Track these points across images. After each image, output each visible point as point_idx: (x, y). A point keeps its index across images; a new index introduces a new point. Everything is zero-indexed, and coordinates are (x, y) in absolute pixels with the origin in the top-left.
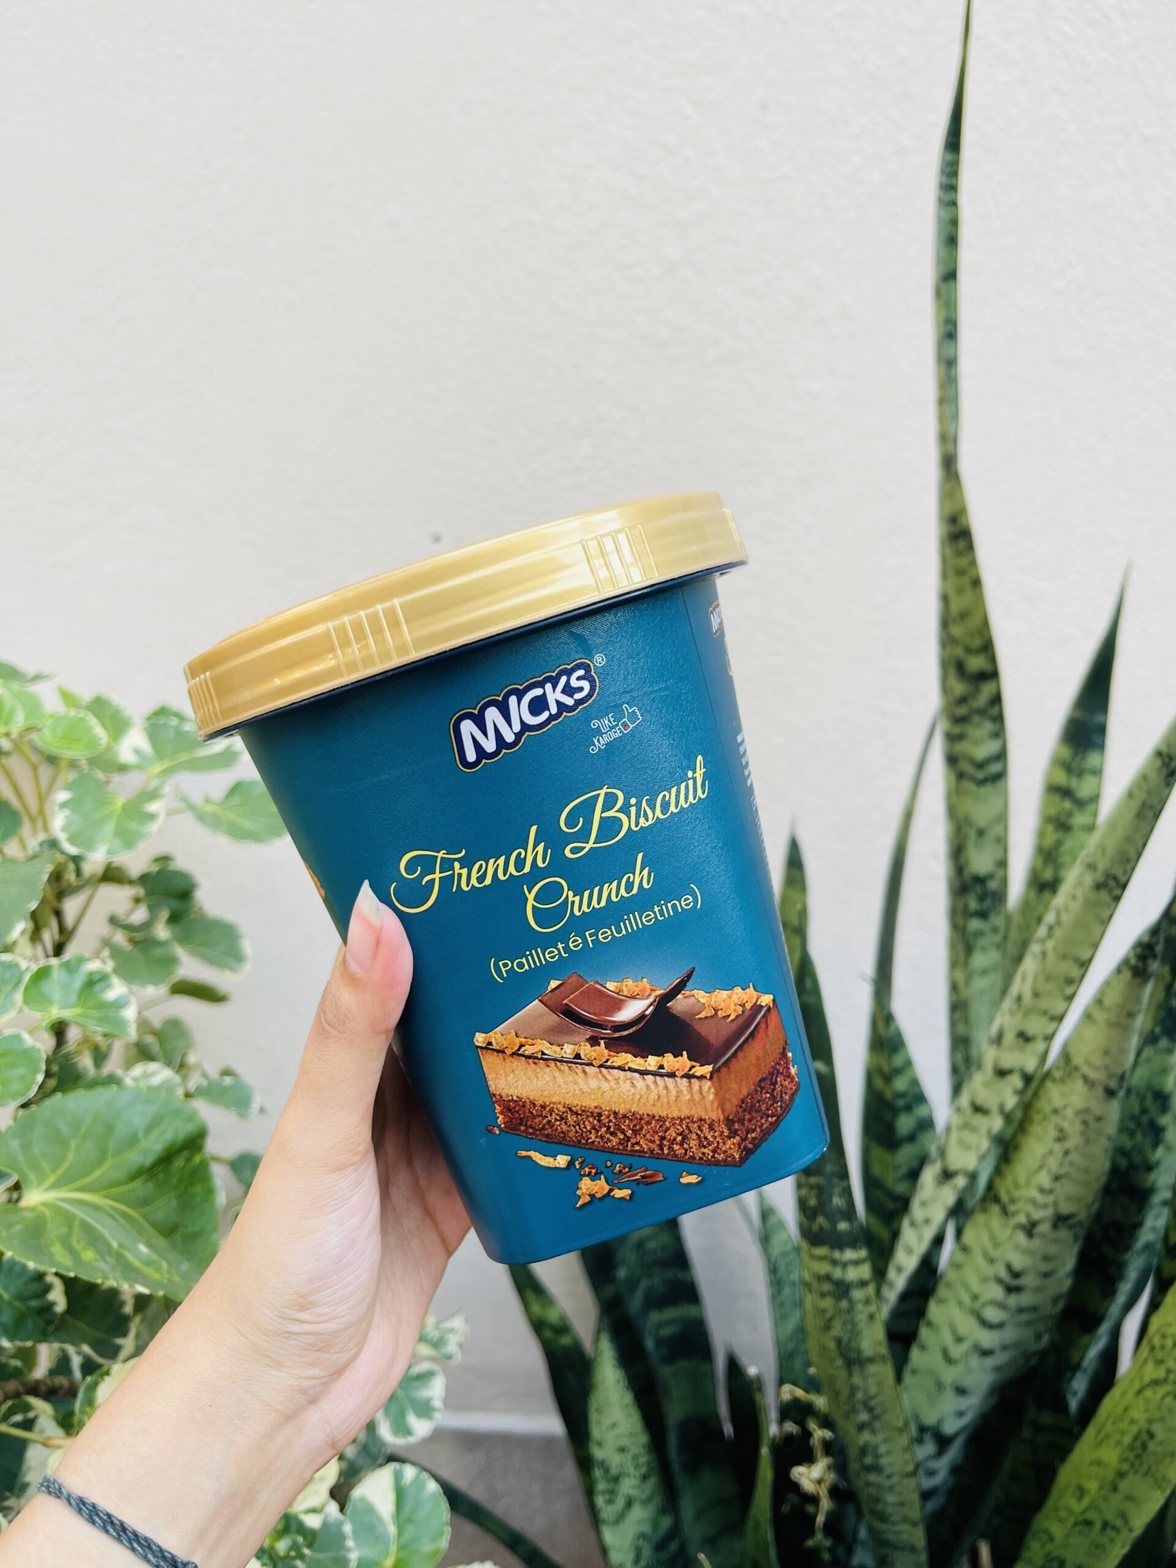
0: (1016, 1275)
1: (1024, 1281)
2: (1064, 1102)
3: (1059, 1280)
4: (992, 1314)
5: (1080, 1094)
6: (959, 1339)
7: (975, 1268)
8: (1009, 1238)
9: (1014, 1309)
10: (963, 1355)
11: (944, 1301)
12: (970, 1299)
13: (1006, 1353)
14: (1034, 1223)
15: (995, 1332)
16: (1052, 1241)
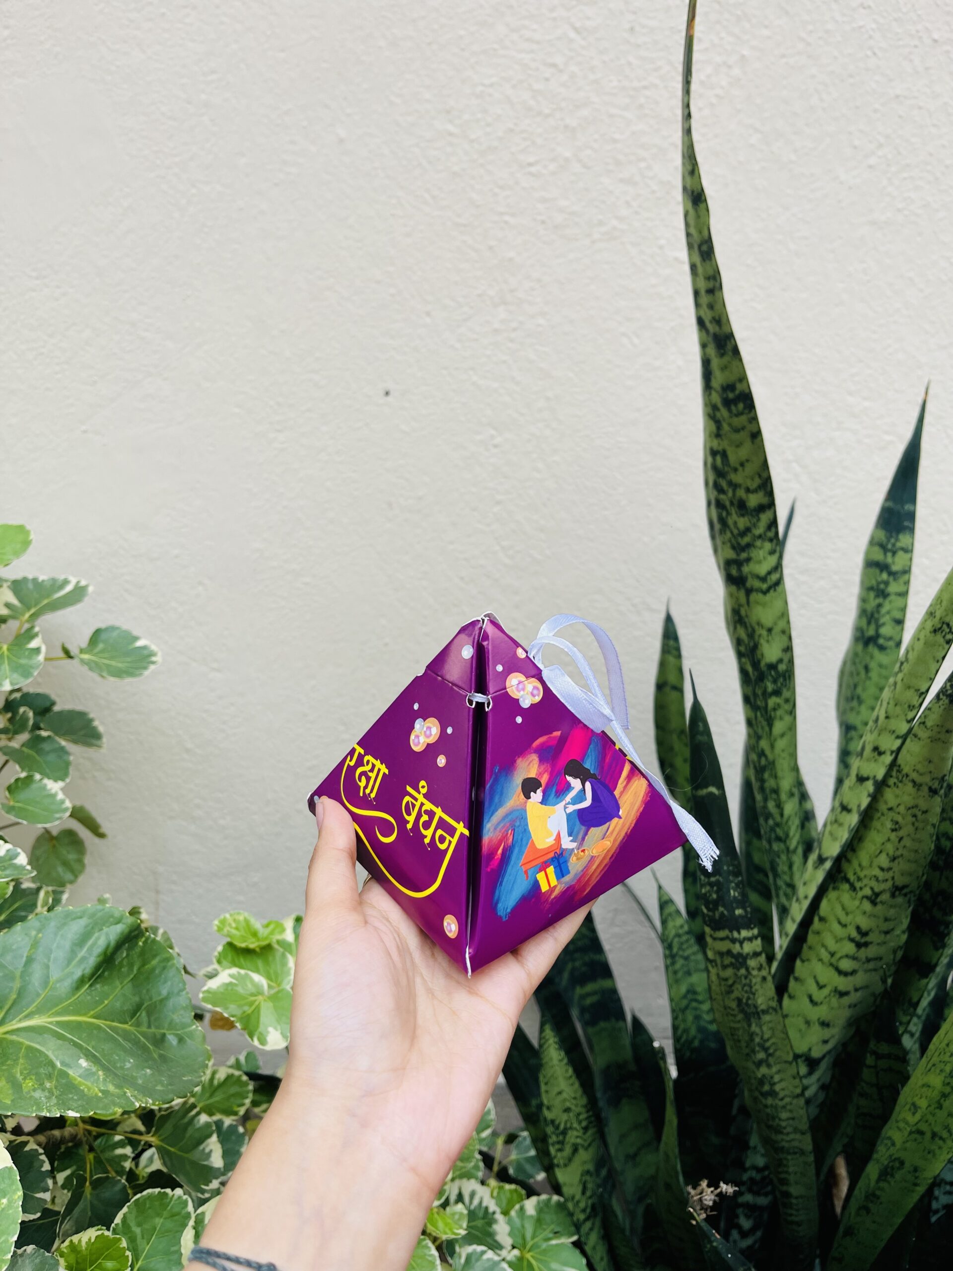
0: (864, 934)
1: (870, 938)
2: (898, 801)
3: (898, 936)
4: (846, 965)
5: (910, 795)
6: (821, 987)
7: (831, 932)
8: (858, 907)
9: (864, 959)
10: (825, 998)
11: (808, 960)
12: (829, 956)
13: (859, 994)
14: (877, 895)
15: (850, 978)
16: (891, 906)
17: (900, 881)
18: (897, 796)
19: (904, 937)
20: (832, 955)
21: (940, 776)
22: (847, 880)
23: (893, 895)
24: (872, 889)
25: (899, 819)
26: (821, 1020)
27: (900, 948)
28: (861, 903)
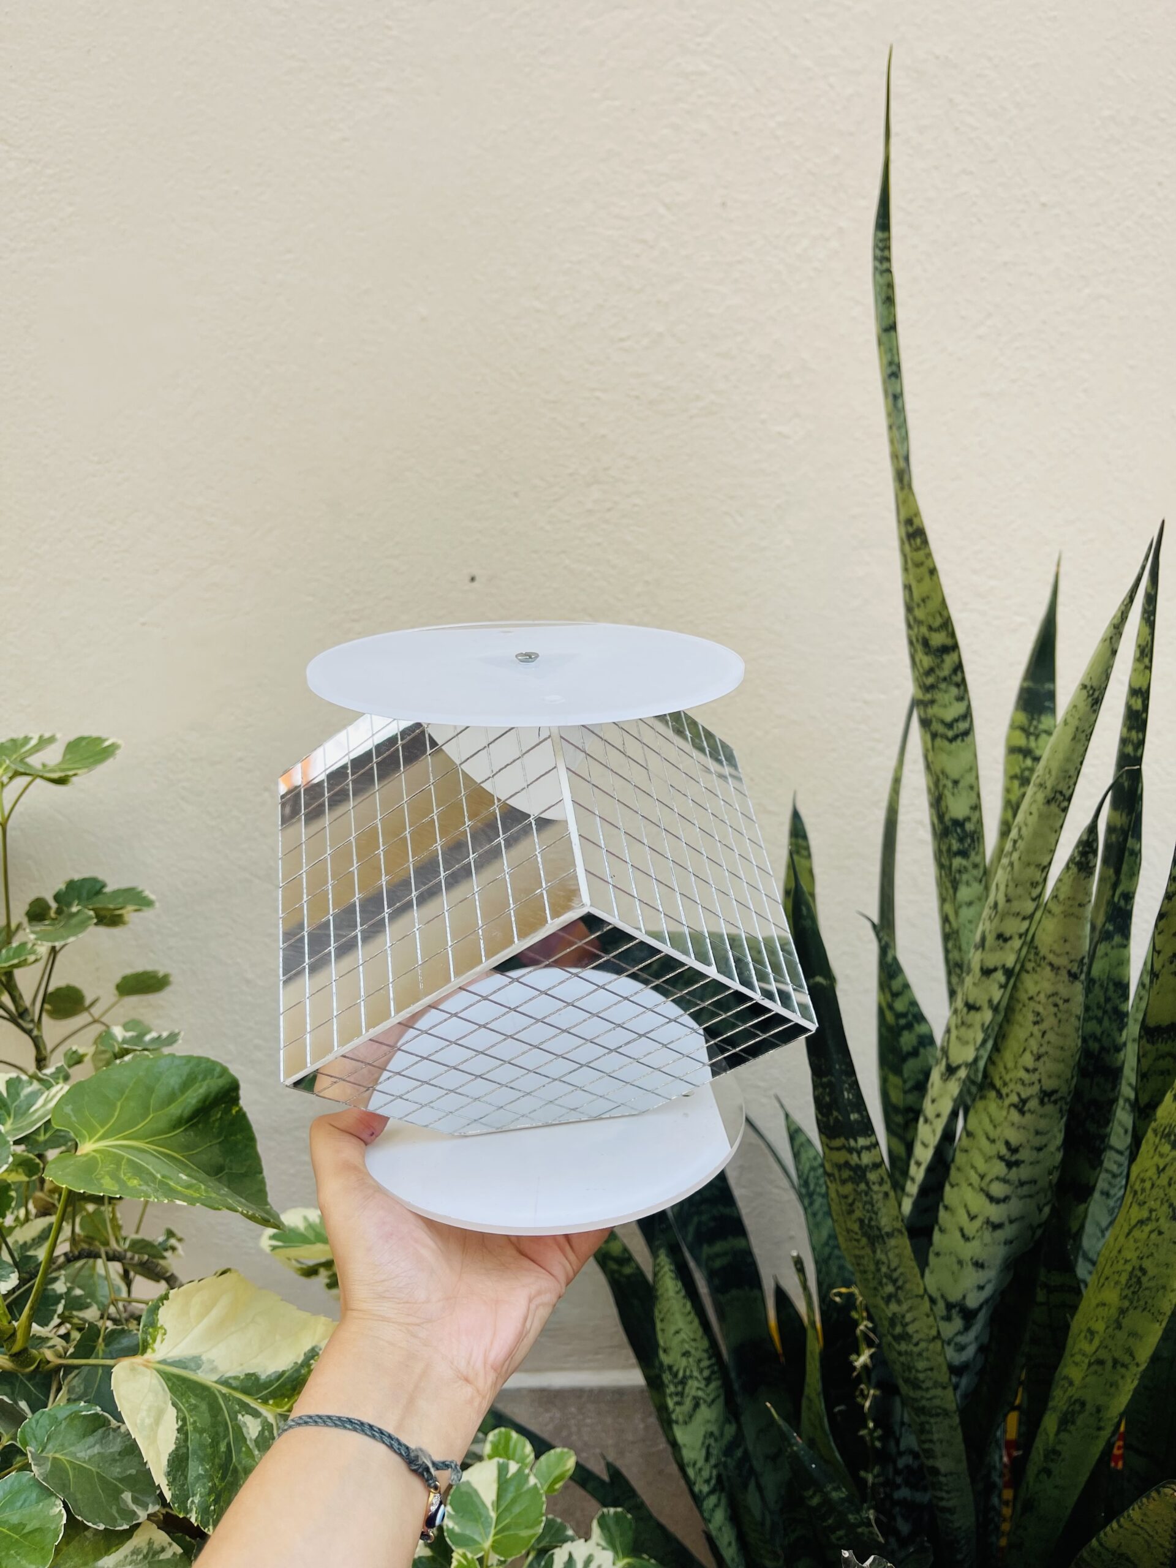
0: (1014, 1150)
1: (1021, 1156)
2: (1038, 989)
3: (1052, 1153)
4: (998, 1189)
5: (1049, 980)
6: (972, 1218)
7: (980, 1150)
8: (1006, 1118)
9: (1017, 1183)
10: (977, 1231)
11: (957, 1185)
12: (979, 1179)
13: (1015, 1226)
14: (1024, 1102)
15: (1002, 1206)
16: (1041, 1116)
17: (1049, 1084)
18: (1036, 983)
19: (1059, 1156)
20: (982, 1177)
21: (1079, 958)
22: (993, 1086)
23: (1042, 1103)
24: (1019, 1095)
25: (1040, 1009)
26: (974, 1260)
27: (1054, 1167)
28: (1008, 1112)
